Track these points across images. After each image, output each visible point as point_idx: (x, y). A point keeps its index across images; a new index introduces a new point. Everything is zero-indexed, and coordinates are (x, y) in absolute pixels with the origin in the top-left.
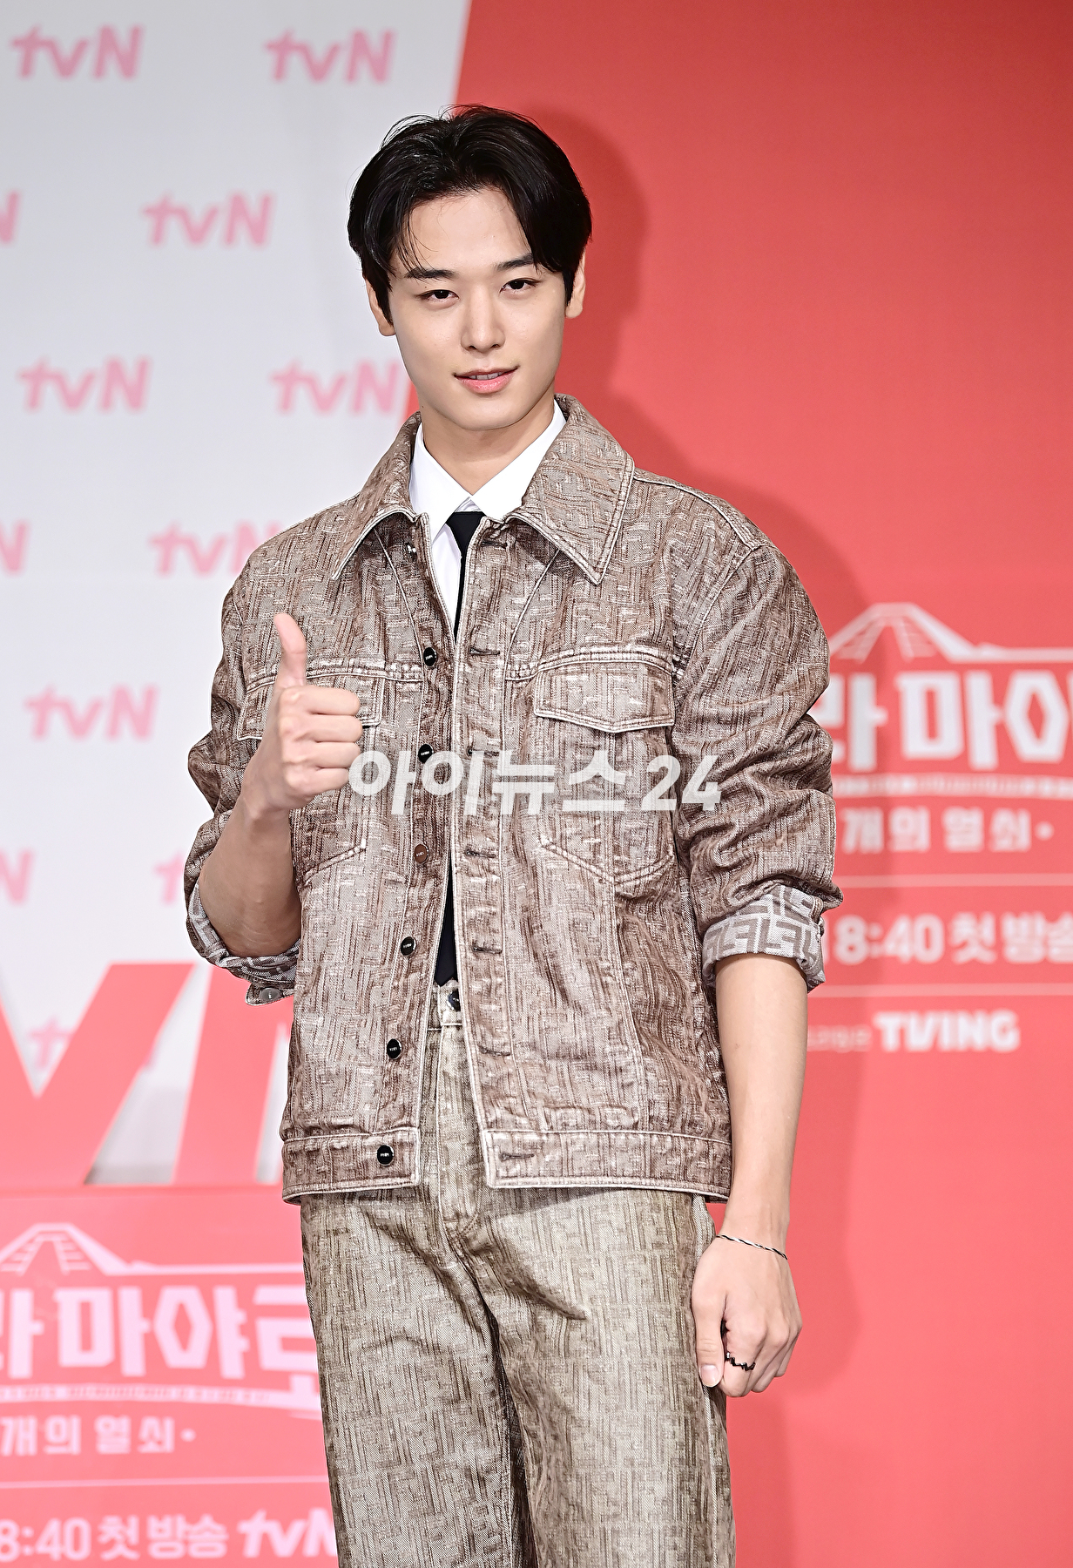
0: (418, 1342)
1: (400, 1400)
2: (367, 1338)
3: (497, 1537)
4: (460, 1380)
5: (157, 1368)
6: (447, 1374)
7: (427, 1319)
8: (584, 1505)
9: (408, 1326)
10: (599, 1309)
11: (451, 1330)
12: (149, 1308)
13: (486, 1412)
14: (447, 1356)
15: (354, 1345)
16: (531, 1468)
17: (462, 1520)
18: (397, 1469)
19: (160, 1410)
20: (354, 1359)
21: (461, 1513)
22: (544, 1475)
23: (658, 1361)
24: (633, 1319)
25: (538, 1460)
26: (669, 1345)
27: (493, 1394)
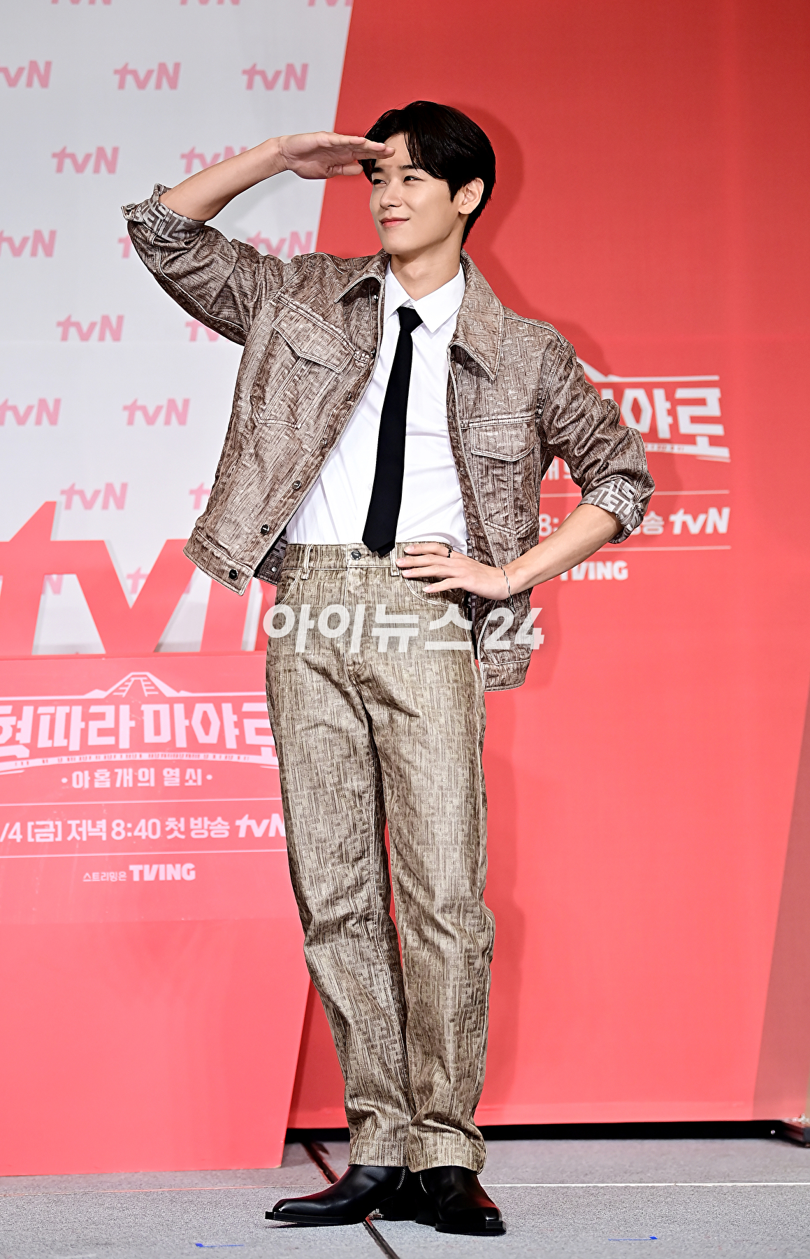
0: (331, 726)
1: (321, 755)
2: (304, 724)
3: (367, 826)
4: (351, 746)
5: (193, 744)
6: (345, 743)
7: (335, 715)
8: (417, 809)
9: (326, 719)
10: (426, 712)
11: (347, 720)
12: (189, 714)
13: (364, 762)
14: (345, 734)
15: (298, 727)
16: (388, 791)
17: (350, 816)
18: (318, 790)
19: (194, 765)
20: (298, 735)
21: (350, 813)
22: (395, 794)
23: (455, 738)
24: (443, 717)
25: (391, 787)
26: (461, 730)
27: (368, 754)
